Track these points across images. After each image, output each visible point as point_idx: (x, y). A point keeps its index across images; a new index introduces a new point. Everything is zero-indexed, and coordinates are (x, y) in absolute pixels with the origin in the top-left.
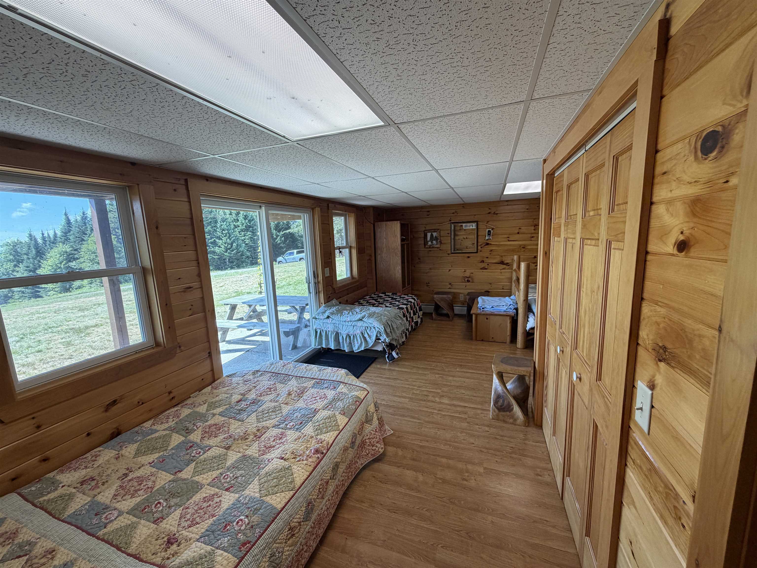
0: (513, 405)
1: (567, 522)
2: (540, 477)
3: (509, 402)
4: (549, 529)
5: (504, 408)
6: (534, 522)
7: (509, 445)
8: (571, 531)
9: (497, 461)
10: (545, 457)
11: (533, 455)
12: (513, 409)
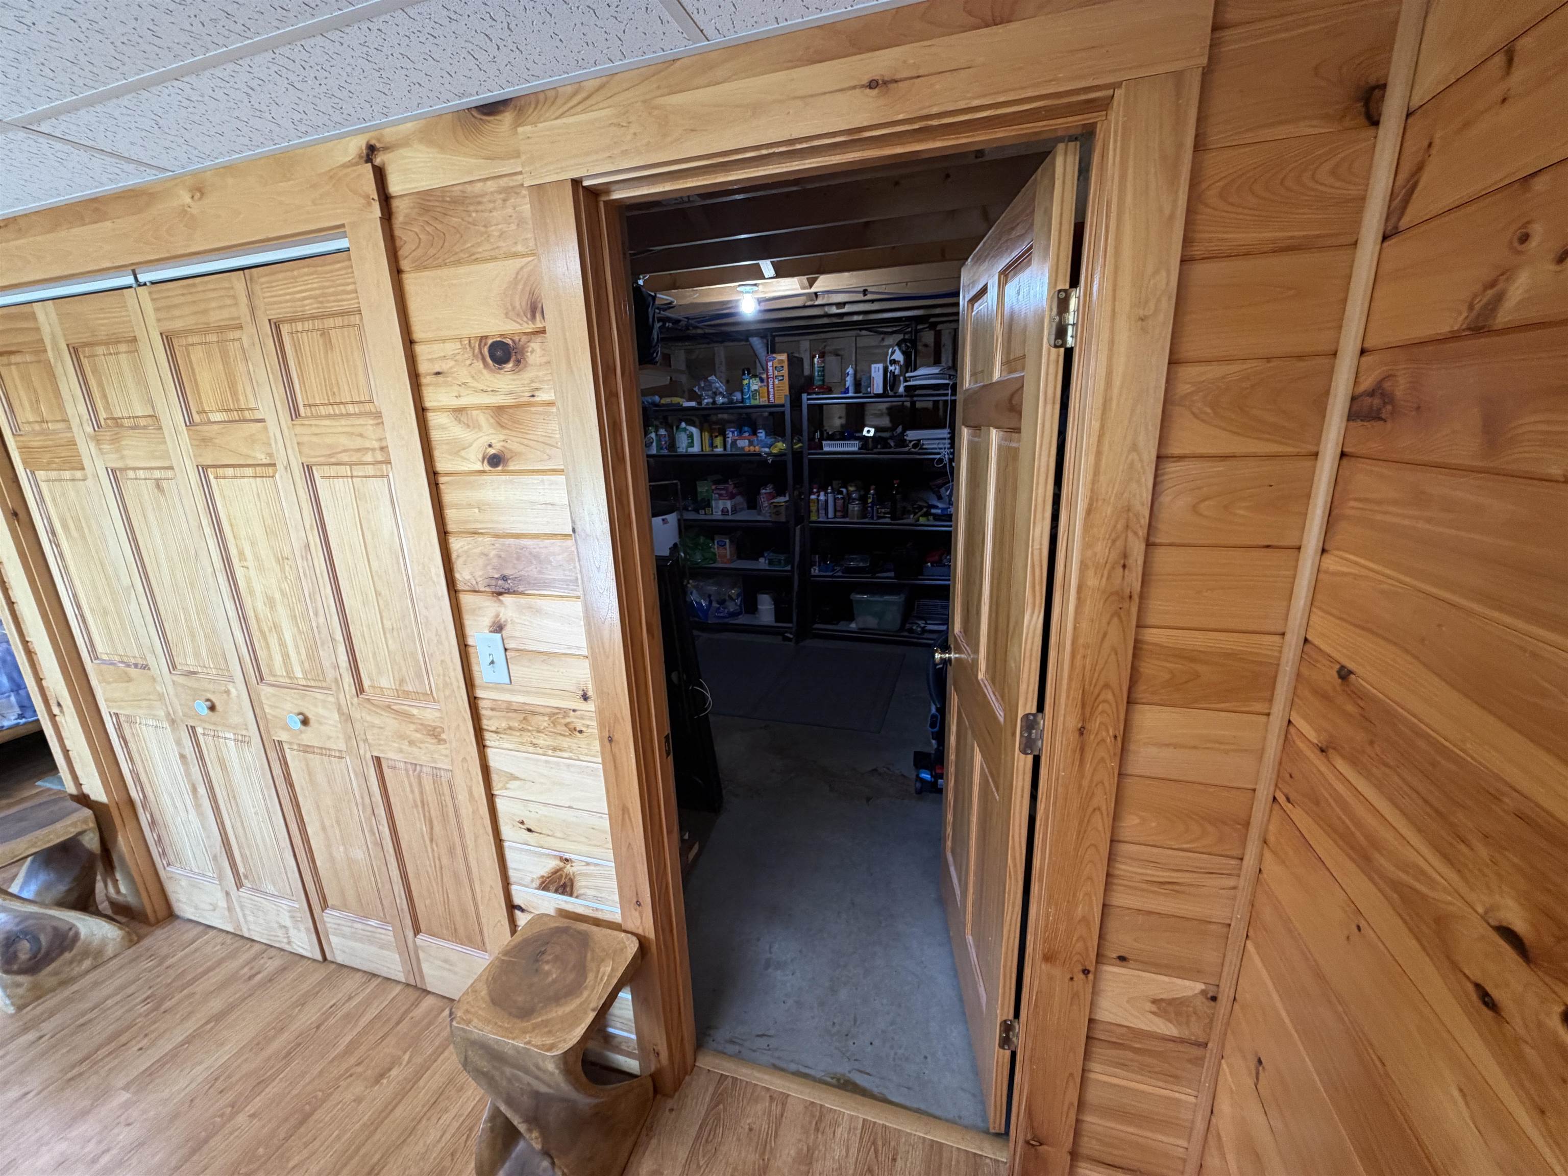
0: (72, 927)
1: (359, 975)
2: (259, 977)
3: (55, 929)
4: (346, 1009)
5: (47, 954)
6: (318, 1027)
7: (134, 1003)
8: (374, 975)
9: (141, 1049)
10: (236, 945)
11: (209, 964)
12: (77, 936)
